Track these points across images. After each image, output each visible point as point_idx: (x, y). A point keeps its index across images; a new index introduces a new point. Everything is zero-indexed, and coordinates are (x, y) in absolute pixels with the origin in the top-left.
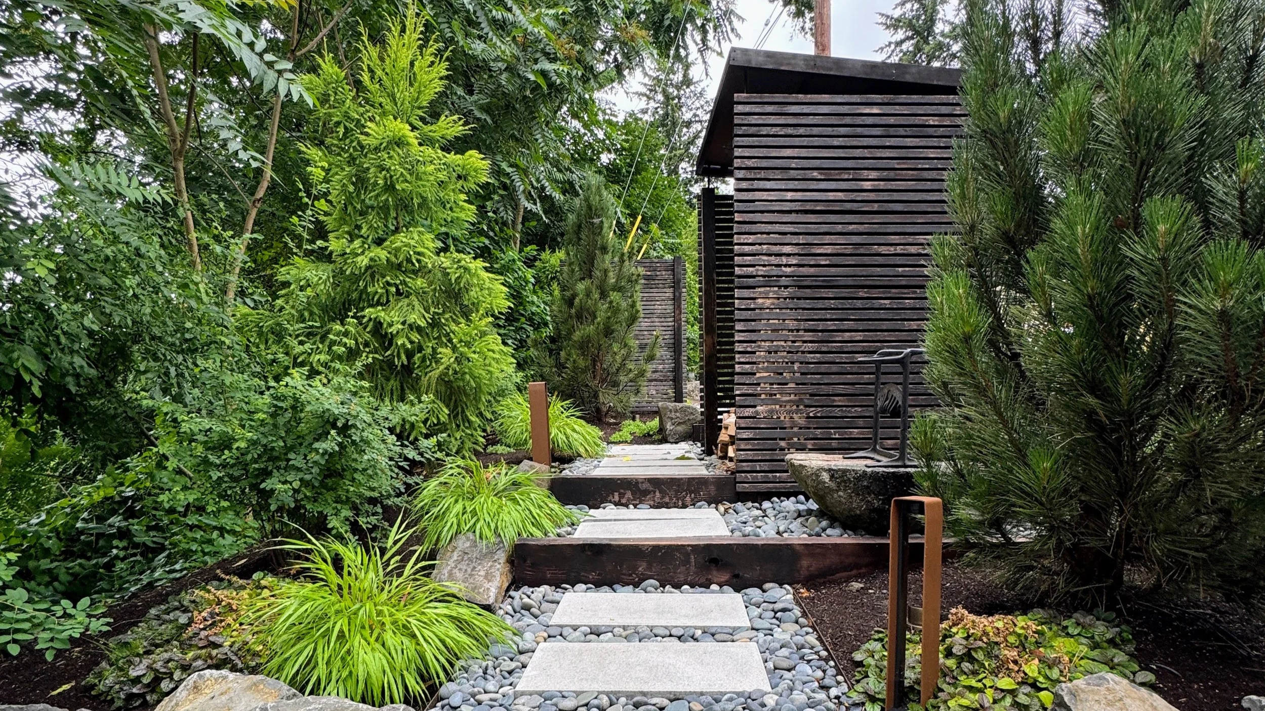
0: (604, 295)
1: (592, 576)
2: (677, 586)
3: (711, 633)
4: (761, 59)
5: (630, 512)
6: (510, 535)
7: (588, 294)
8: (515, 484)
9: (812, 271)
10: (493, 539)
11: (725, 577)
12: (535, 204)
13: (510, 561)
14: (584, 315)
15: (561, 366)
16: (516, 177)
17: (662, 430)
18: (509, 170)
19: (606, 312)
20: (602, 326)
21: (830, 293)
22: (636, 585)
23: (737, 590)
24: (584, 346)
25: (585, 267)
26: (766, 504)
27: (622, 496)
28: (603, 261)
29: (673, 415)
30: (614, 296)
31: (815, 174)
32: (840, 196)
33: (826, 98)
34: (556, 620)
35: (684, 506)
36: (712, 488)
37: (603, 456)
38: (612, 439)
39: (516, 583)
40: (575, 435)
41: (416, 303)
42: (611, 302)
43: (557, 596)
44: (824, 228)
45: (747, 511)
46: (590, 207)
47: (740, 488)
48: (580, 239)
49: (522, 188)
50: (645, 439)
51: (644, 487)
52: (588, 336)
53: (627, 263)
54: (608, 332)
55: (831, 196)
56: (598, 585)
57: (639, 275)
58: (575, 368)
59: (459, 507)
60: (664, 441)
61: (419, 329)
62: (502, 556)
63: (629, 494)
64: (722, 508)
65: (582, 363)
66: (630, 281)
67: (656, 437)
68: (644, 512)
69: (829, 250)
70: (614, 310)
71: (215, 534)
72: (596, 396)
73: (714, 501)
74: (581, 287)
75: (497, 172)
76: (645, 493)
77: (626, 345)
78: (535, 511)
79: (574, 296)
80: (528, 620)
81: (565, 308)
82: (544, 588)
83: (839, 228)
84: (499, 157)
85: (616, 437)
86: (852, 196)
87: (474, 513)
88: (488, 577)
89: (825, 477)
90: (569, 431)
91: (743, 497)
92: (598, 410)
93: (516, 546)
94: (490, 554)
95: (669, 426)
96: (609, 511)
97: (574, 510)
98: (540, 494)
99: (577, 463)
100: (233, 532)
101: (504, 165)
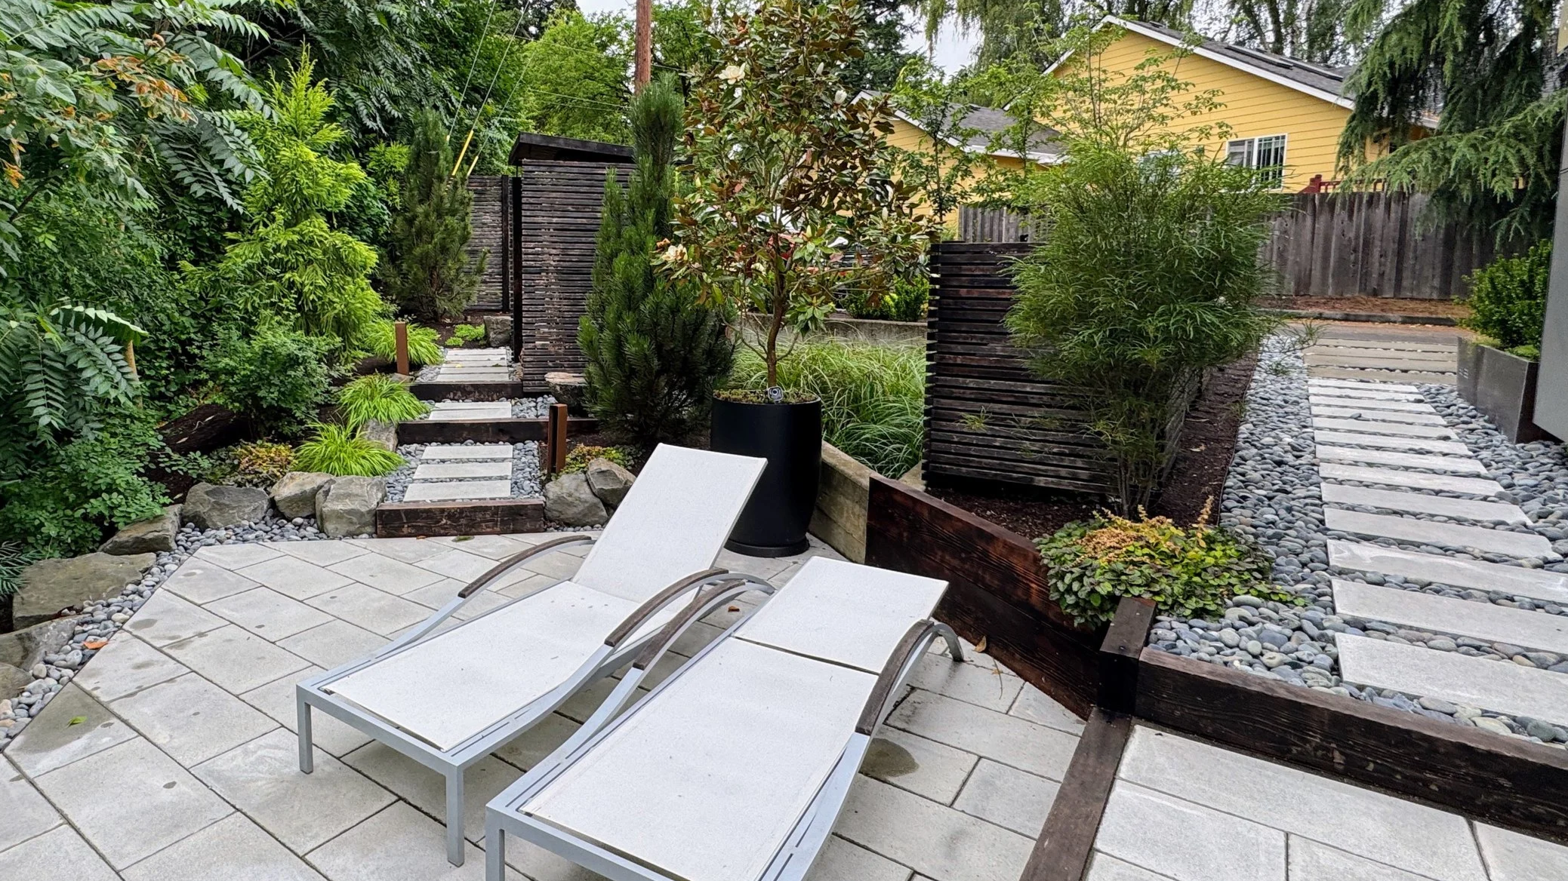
0: (440, 216)
1: (440, 439)
2: (483, 443)
3: (494, 460)
4: (538, 139)
5: (460, 405)
6: (396, 419)
7: (427, 216)
8: (392, 390)
9: (567, 264)
10: (387, 421)
11: (507, 438)
12: (375, 121)
13: (397, 432)
14: (423, 233)
15: (405, 277)
16: (359, 102)
17: (486, 336)
18: (353, 95)
19: (442, 233)
20: (438, 246)
21: (578, 277)
22: (462, 443)
23: (512, 444)
24: (422, 260)
25: (423, 191)
26: (540, 399)
27: (455, 395)
28: (440, 189)
29: (495, 326)
30: (449, 219)
31: (570, 208)
32: (584, 221)
33: (576, 163)
34: (424, 457)
35: (493, 400)
36: (509, 390)
37: (441, 362)
38: (448, 343)
39: (401, 443)
40: (423, 350)
41: (318, 269)
42: (446, 225)
43: (423, 448)
44: (576, 239)
45: (527, 403)
46: (427, 141)
47: (525, 389)
48: (419, 167)
49: (365, 112)
50: (473, 343)
51: (468, 389)
52: (427, 253)
53: (460, 190)
54: (444, 249)
55: (579, 221)
56: (443, 443)
57: (470, 199)
58: (416, 279)
59: (367, 404)
60: (488, 345)
61: (321, 288)
62: (393, 430)
63: (459, 394)
64: (513, 402)
65: (421, 275)
66: (462, 203)
67: (481, 342)
68: (468, 405)
69: (577, 252)
70: (449, 231)
71: (128, 421)
72: (433, 300)
73: (509, 397)
74: (420, 209)
75: (343, 97)
76: (470, 393)
77: (459, 260)
78: (407, 406)
79: (415, 217)
80: (410, 457)
81: (407, 227)
82: (415, 445)
83: (583, 239)
84: (343, 83)
85: (450, 341)
86: (591, 221)
87: (375, 408)
88: (388, 440)
89: (558, 388)
90: (418, 347)
91: (528, 395)
92: (435, 313)
93: (399, 425)
94: (387, 429)
95: (492, 335)
96: (447, 404)
97: (426, 403)
98: (407, 395)
99: (425, 370)
100: (139, 419)
101: (348, 91)
